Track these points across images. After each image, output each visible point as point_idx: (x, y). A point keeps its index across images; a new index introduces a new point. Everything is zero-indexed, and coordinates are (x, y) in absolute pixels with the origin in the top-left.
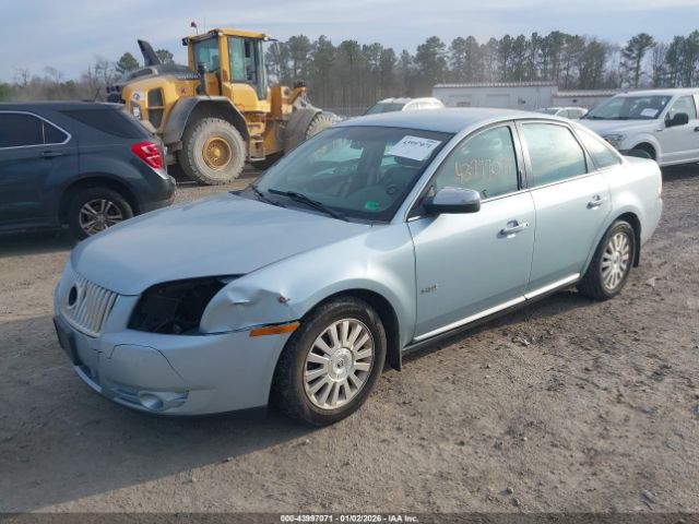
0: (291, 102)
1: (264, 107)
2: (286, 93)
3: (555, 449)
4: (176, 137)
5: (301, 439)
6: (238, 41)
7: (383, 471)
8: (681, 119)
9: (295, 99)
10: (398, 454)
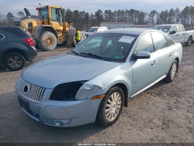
0: (68, 27)
1: (61, 28)
2: (67, 24)
3: (179, 128)
4: (37, 37)
5: (104, 131)
6: (54, 9)
7: (133, 140)
8: (174, 32)
9: (70, 26)
10: (135, 134)
